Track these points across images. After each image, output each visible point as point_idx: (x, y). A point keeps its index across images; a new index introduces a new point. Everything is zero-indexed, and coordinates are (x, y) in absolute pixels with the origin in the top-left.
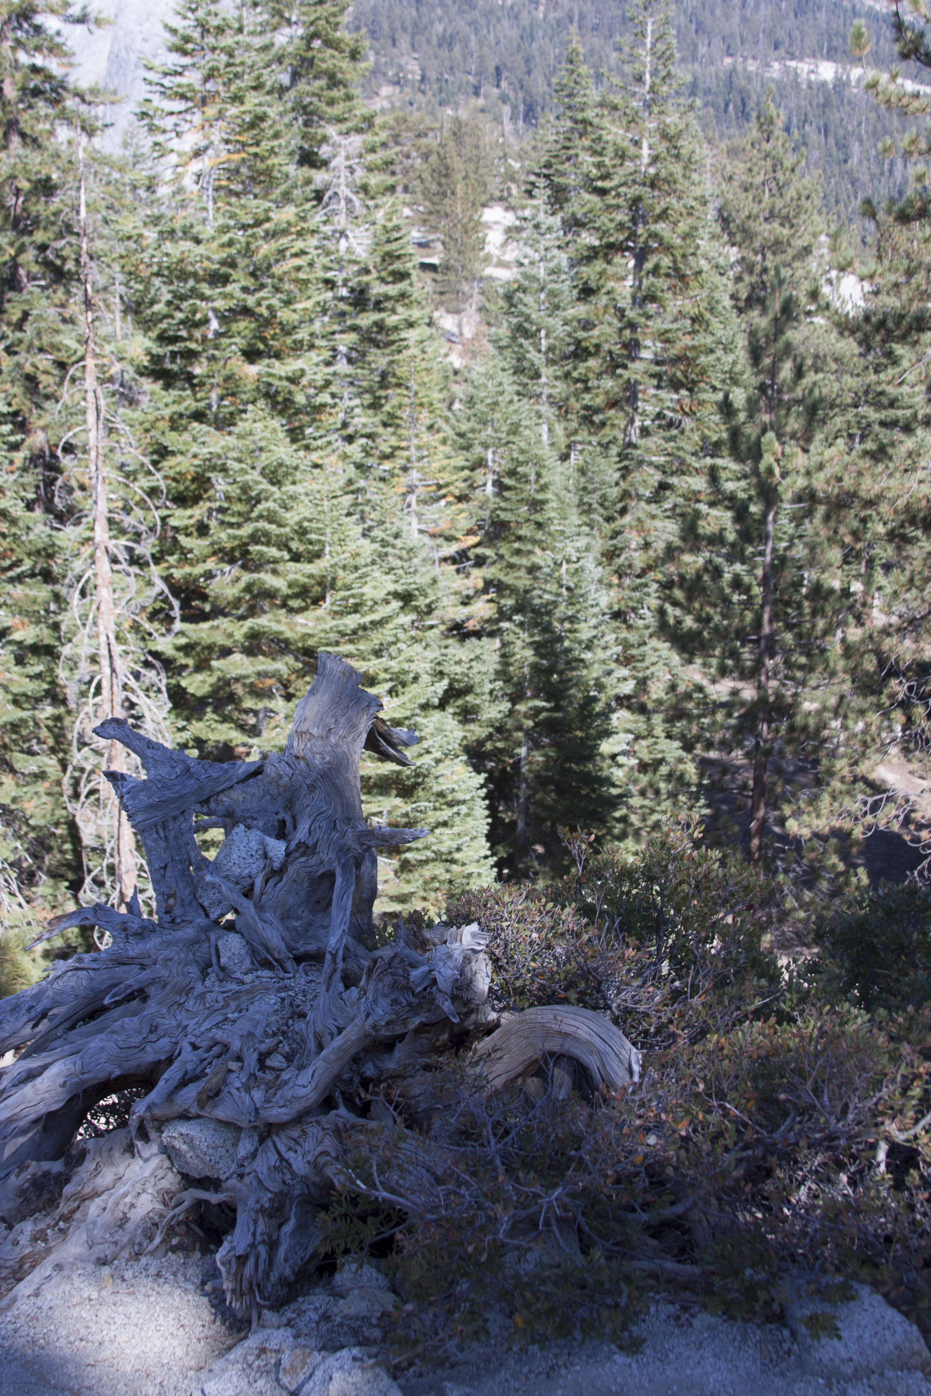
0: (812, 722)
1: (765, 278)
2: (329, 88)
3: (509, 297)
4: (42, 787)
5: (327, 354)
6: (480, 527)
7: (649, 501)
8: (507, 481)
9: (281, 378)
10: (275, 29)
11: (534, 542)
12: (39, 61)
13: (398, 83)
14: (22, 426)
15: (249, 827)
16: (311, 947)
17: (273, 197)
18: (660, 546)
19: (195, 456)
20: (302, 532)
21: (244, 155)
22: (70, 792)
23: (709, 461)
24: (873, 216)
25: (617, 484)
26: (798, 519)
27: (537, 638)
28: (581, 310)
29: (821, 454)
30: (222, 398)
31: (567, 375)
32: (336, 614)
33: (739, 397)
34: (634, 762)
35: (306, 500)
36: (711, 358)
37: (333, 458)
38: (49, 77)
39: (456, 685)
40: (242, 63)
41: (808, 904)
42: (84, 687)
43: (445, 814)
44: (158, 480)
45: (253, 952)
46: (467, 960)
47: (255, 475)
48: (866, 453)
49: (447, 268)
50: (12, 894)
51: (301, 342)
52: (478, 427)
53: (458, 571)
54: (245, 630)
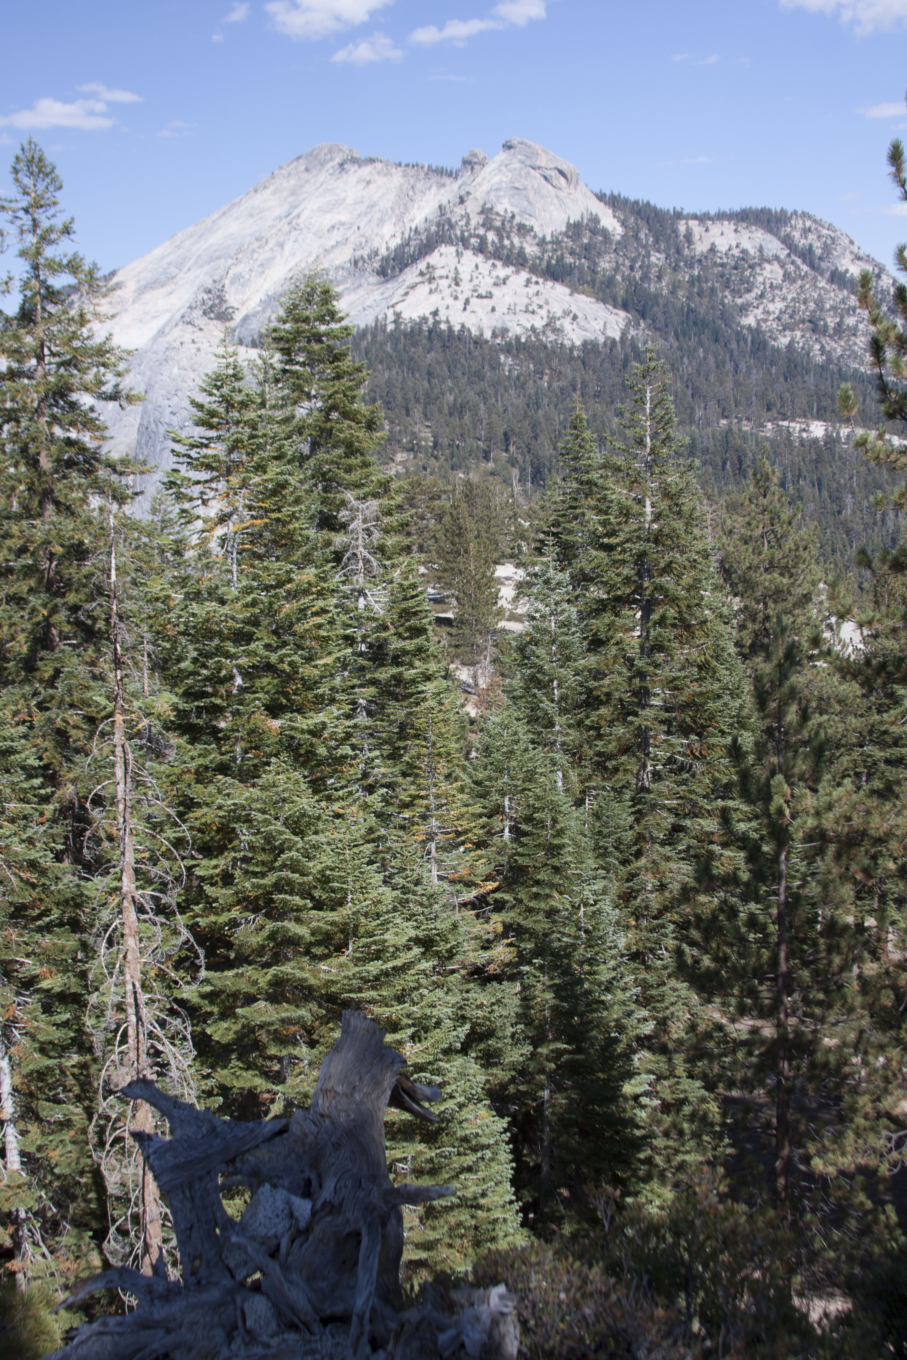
0: (832, 1058)
1: (767, 625)
2: (347, 456)
3: (521, 649)
4: (67, 1135)
5: (347, 708)
6: (499, 873)
7: (663, 844)
8: (523, 827)
9: (303, 732)
10: (295, 403)
11: (552, 886)
12: (73, 435)
13: (412, 450)
14: (52, 779)
15: (274, 1186)
16: (338, 1309)
17: (294, 558)
18: (675, 887)
19: (220, 808)
20: (324, 880)
21: (267, 521)
22: (95, 1140)
23: (720, 803)
24: (869, 565)
25: (631, 827)
26: (810, 858)
27: (557, 981)
28: (592, 661)
29: (829, 794)
30: (246, 751)
31: (580, 723)
32: (357, 961)
33: (747, 740)
34: (657, 1102)
35: (328, 849)
36: (719, 703)
37: (354, 808)
38: (83, 449)
39: (478, 1029)
40: (265, 435)
41: (837, 1244)
42: (110, 1035)
43: (469, 1159)
44: (184, 831)
45: (279, 1314)
46: (495, 1322)
47: (279, 826)
48: (873, 792)
49: (462, 622)
50: (36, 1244)
51: (322, 696)
52: (493, 774)
53: (477, 916)
54: (269, 977)
